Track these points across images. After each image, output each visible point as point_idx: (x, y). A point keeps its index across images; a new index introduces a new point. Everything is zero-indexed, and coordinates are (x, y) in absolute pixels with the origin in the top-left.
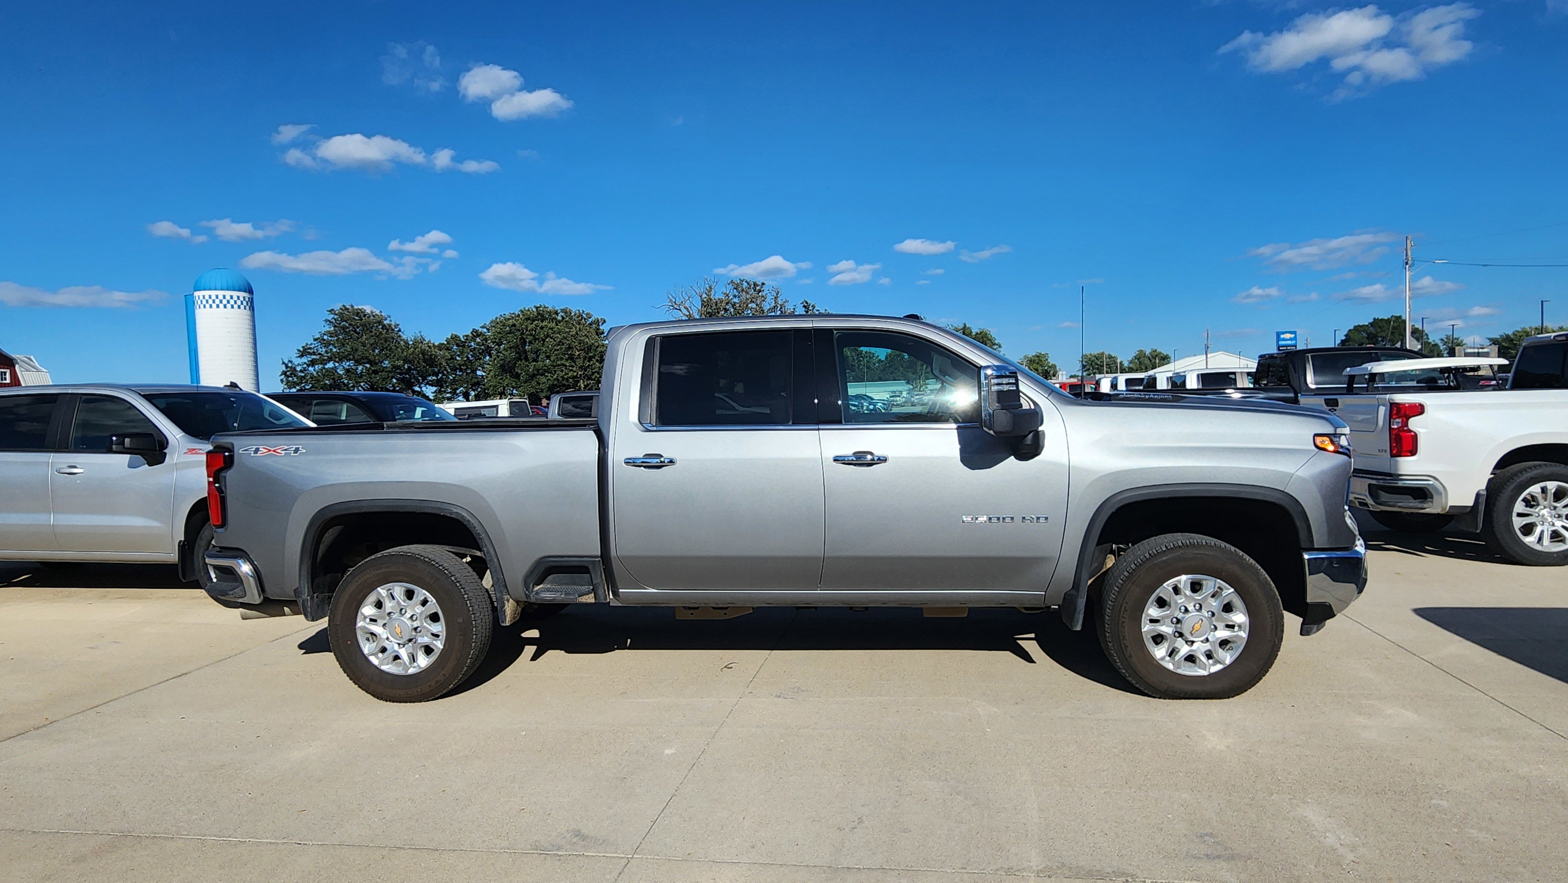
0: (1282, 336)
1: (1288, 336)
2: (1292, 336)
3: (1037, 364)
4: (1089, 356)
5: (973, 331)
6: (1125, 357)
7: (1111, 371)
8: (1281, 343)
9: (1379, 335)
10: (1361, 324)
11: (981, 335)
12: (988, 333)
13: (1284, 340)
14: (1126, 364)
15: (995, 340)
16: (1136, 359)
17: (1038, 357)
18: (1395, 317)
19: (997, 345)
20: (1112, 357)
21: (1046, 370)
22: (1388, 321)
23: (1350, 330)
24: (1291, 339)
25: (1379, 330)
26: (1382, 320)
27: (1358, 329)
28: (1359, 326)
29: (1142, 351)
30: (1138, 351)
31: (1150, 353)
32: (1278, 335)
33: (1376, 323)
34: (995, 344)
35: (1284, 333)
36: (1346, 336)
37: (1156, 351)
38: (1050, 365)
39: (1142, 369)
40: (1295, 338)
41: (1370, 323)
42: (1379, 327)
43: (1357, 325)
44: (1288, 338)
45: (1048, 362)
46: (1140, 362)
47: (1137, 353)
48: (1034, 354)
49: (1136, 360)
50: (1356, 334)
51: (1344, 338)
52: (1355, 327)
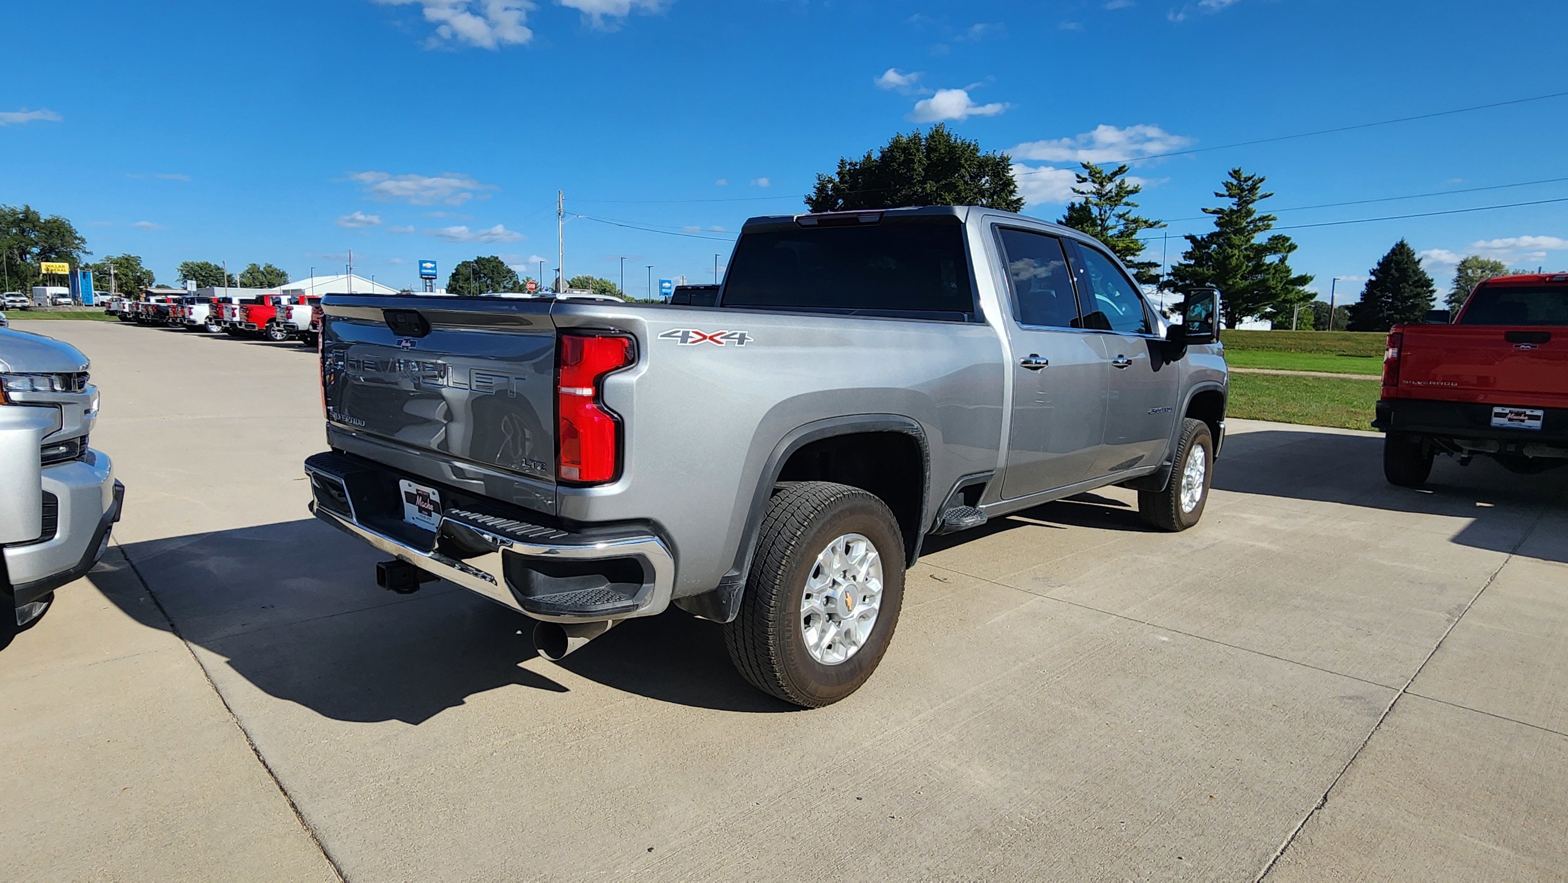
0: (424, 265)
1: (429, 265)
2: (433, 265)
3: (127, 267)
4: (191, 266)
5: (41, 217)
6: (236, 271)
7: (219, 284)
8: (424, 271)
9: (482, 272)
10: (468, 261)
11: (55, 224)
12: (67, 222)
13: (426, 268)
14: (237, 278)
15: (77, 232)
16: (248, 273)
17: (127, 259)
18: (494, 257)
19: (79, 239)
20: (219, 269)
21: (139, 276)
22: (488, 260)
23: (459, 265)
24: (431, 269)
25: (482, 267)
26: (484, 259)
27: (465, 264)
28: (466, 262)
29: (255, 265)
30: (250, 265)
31: (265, 268)
32: (421, 262)
33: (479, 261)
34: (76, 238)
35: (426, 262)
36: (456, 269)
37: (270, 267)
38: (144, 270)
39: (256, 285)
40: (435, 268)
41: (475, 261)
42: (482, 264)
43: (464, 260)
44: (430, 267)
45: (141, 268)
46: (253, 278)
47: (250, 266)
48: (121, 256)
49: (249, 275)
50: (464, 269)
51: (454, 271)
52: (463, 262)
